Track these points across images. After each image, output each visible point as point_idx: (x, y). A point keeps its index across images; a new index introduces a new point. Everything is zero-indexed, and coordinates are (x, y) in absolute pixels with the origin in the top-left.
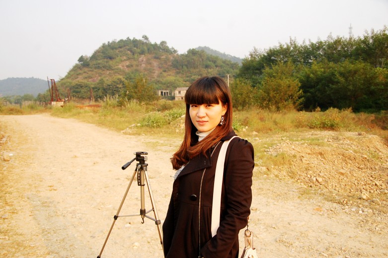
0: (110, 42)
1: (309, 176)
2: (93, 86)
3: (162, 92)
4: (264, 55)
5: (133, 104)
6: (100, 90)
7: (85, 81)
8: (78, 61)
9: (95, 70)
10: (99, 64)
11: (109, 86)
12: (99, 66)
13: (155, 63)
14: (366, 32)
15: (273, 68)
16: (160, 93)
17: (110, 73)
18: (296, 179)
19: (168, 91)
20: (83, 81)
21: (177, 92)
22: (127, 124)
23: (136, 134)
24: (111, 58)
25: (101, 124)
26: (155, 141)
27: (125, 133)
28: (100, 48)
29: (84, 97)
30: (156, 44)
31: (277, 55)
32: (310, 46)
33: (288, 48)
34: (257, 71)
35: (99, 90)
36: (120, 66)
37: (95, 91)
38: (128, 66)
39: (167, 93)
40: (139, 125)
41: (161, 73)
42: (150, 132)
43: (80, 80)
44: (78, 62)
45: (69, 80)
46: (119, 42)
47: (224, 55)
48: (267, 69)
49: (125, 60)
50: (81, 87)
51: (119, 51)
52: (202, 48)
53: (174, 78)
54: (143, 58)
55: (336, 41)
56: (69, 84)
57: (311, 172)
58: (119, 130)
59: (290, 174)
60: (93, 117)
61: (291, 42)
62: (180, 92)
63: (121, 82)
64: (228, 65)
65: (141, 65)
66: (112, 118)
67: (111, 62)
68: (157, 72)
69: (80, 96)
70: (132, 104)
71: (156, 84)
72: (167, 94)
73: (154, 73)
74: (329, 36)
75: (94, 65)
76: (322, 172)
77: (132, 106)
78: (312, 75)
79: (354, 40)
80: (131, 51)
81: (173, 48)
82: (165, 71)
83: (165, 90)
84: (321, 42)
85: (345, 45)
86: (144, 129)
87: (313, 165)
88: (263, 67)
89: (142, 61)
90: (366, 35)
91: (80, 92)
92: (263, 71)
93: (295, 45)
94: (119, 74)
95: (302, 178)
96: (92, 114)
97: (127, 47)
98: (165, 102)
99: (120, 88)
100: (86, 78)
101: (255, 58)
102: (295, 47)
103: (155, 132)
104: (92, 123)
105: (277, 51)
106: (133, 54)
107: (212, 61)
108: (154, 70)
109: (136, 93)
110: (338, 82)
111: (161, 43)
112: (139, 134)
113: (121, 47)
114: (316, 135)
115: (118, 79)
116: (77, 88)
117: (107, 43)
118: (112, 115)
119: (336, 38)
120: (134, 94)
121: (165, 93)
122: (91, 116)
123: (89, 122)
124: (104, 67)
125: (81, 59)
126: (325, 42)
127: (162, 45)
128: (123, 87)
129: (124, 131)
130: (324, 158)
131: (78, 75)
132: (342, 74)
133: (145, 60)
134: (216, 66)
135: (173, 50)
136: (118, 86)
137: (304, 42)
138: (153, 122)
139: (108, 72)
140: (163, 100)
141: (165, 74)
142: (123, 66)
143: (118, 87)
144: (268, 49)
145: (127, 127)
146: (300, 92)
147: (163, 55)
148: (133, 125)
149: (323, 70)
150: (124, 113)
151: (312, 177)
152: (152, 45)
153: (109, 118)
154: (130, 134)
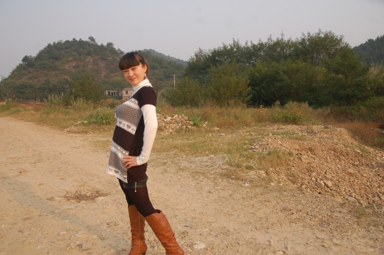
0: (56, 43)
1: (313, 179)
2: (38, 86)
3: (109, 92)
4: (209, 55)
5: (80, 102)
6: (46, 91)
7: (30, 81)
8: (22, 61)
9: (40, 71)
10: (44, 64)
11: (56, 86)
12: (44, 67)
13: (102, 64)
14: (303, 35)
15: (219, 68)
16: (107, 93)
17: (56, 73)
18: (299, 185)
19: (115, 91)
20: (28, 81)
21: (124, 92)
22: (72, 122)
23: (83, 132)
24: (57, 59)
25: (42, 122)
26: (105, 139)
27: (69, 132)
28: (45, 48)
29: (29, 97)
30: (102, 46)
31: (222, 55)
32: (252, 47)
33: (232, 49)
34: (203, 71)
35: (44, 90)
36: (66, 67)
37: (40, 92)
38: (74, 67)
39: (115, 93)
40: (86, 122)
41: (108, 74)
42: (99, 129)
43: (25, 80)
44: (22, 63)
45: (13, 81)
46: (65, 43)
47: (169, 57)
48: (213, 69)
49: (71, 61)
50: (26, 87)
51: (65, 52)
52: (148, 50)
53: (121, 78)
54: (89, 59)
55: (276, 42)
56: (12, 84)
57: (314, 174)
58: (62, 128)
59: (291, 178)
60: (33, 115)
61: (234, 44)
62: (127, 92)
63: (67, 82)
64: (173, 66)
65: (88, 66)
66: (55, 115)
67: (57, 63)
68: (104, 73)
69: (24, 97)
70: (78, 102)
71: (103, 84)
72: (115, 95)
73: (101, 73)
74: (269, 39)
75: (39, 65)
76: (327, 173)
77: (78, 104)
78: (256, 74)
79: (292, 43)
80: (78, 52)
81: (119, 50)
82: (112, 72)
83: (113, 90)
84: (262, 44)
85: (284, 47)
86: (91, 126)
87: (314, 165)
88: (209, 67)
89: (89, 62)
90: (303, 37)
91: (24, 93)
92: (209, 70)
93: (238, 46)
94: (65, 74)
95: (306, 182)
96: (33, 112)
97: (74, 48)
98: (113, 101)
99: (67, 88)
100: (31, 78)
101: (200, 58)
102: (238, 47)
103: (104, 130)
104: (31, 121)
105: (222, 52)
106: (80, 55)
107: (158, 63)
108: (101, 71)
109: (83, 91)
110: (282, 80)
111: (107, 45)
112: (86, 133)
113: (67, 48)
114: (282, 129)
115: (65, 80)
116: (22, 88)
117: (52, 44)
118: (56, 113)
119: (276, 40)
120: (81, 92)
121: (112, 93)
122: (31, 113)
123: (28, 121)
124: (49, 68)
125: (25, 59)
126: (266, 44)
127: (109, 47)
128: (70, 87)
129: (68, 129)
130: (315, 154)
131: (22, 75)
132: (285, 72)
133: (91, 61)
134: (162, 67)
135: (119, 52)
136: (64, 86)
137: (246, 43)
138: (102, 118)
139: (54, 73)
140: (111, 99)
141: (112, 75)
142: (69, 67)
143: (64, 88)
144: (213, 49)
145: (72, 124)
146: (249, 89)
147: (109, 57)
148: (79, 122)
149: (266, 69)
150: (69, 110)
151: (318, 180)
152: (98, 46)
153: (52, 116)
154: (75, 132)
